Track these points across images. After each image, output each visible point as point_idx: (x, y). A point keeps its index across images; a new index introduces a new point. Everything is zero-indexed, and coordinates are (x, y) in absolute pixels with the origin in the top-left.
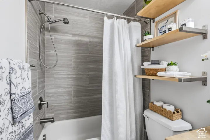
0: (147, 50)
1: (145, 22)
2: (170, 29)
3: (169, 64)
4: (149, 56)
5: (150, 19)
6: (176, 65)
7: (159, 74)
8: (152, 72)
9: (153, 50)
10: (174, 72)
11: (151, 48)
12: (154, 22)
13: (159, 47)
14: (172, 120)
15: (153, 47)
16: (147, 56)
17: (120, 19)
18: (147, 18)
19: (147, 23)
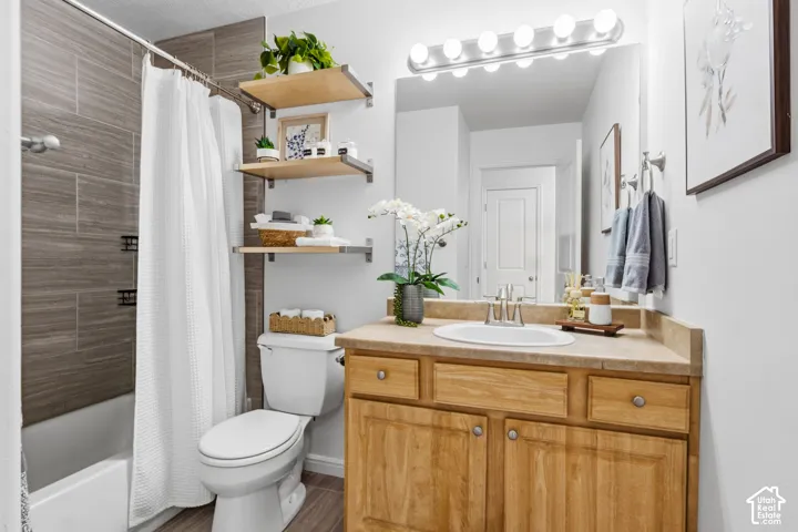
0: (254, 185)
1: (251, 108)
2: (321, 151)
3: (318, 222)
4: (263, 200)
5: (264, 105)
6: (330, 224)
7: (300, 241)
8: (279, 238)
9: (271, 187)
10: (328, 237)
11: (267, 182)
12: (273, 116)
13: (289, 181)
14: (321, 335)
15: (271, 180)
16: (254, 199)
17: (190, 78)
18: (257, 100)
19: (254, 111)
